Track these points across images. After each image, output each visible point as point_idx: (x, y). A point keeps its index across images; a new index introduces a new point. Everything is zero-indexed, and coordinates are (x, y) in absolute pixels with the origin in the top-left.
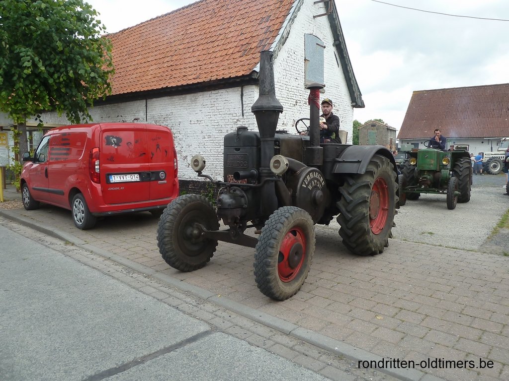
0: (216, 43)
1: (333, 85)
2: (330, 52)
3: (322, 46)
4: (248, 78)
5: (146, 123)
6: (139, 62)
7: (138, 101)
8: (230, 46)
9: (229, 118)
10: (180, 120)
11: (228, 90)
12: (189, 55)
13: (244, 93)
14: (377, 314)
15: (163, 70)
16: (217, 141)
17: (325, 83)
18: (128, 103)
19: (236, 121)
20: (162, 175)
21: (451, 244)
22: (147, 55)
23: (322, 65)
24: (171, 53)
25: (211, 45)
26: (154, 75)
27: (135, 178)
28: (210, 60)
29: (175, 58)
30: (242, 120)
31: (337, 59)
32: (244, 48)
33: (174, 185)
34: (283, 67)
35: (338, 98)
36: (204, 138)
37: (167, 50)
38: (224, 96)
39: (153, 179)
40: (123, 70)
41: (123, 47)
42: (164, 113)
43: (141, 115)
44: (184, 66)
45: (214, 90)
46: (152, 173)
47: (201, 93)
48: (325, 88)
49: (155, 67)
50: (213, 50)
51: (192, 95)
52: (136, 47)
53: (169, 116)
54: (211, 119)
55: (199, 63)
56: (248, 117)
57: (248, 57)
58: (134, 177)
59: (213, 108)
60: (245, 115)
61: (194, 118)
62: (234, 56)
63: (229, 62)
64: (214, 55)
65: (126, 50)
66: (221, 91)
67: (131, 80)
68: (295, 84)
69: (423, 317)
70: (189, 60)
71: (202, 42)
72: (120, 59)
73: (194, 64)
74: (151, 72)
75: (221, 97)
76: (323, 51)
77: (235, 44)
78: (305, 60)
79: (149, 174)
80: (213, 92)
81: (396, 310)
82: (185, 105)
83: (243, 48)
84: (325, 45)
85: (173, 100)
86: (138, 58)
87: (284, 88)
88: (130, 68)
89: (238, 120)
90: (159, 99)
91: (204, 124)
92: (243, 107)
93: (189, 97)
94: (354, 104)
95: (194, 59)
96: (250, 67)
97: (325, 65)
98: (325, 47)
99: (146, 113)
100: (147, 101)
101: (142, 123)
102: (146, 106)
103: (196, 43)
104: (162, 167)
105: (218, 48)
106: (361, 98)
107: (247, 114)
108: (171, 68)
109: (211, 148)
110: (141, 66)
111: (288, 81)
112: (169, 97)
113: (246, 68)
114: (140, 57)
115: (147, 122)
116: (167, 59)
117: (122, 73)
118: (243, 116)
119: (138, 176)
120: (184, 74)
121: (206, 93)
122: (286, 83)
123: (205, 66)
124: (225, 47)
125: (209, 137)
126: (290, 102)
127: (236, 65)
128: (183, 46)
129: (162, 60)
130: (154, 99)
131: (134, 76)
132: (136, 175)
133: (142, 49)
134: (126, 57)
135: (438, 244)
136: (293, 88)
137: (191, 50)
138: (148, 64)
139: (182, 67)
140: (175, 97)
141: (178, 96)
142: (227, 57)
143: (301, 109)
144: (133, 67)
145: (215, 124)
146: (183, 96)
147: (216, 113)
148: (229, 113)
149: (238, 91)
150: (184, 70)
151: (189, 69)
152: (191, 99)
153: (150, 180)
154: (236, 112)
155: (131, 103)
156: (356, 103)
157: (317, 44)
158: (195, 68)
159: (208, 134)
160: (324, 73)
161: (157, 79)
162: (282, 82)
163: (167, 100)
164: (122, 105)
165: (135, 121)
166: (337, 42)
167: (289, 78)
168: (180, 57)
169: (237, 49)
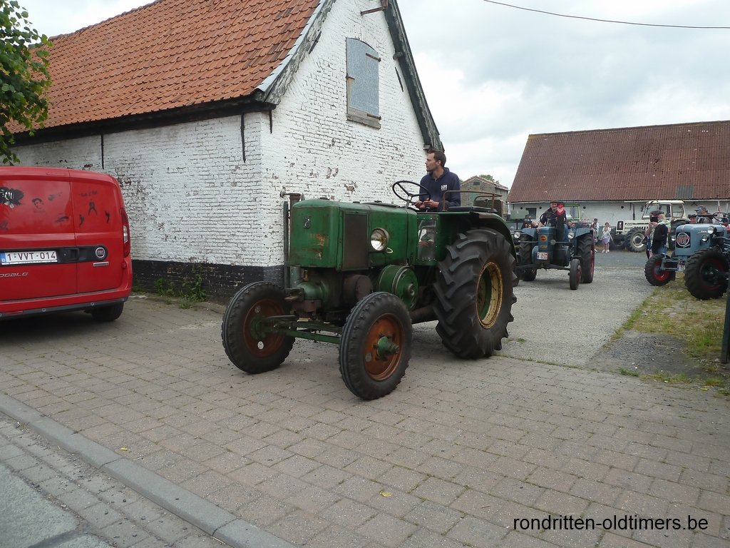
0: (212, 49)
1: (393, 118)
2: (388, 69)
3: (375, 58)
4: (249, 101)
5: (102, 171)
6: (97, 77)
7: (91, 138)
8: (231, 52)
9: (224, 164)
10: (153, 167)
11: (222, 120)
12: (170, 67)
13: (245, 124)
14: (384, 486)
15: (130, 88)
16: (207, 200)
17: (380, 114)
18: (75, 140)
19: (234, 168)
20: (99, 252)
21: (548, 358)
22: (111, 67)
23: (376, 86)
24: (146, 64)
25: (204, 51)
26: (115, 98)
27: (50, 257)
28: (200, 75)
29: (150, 71)
30: (243, 167)
31: (399, 79)
32: (250, 56)
33: (124, 269)
34: (309, 86)
35: (402, 138)
36: (189, 195)
37: (140, 59)
38: (217, 130)
39: (82, 259)
40: (72, 89)
41: (78, 55)
42: (128, 156)
43: (95, 159)
44: (161, 83)
45: (202, 119)
46: (81, 249)
47: (182, 125)
48: (381, 122)
49: (120, 84)
50: (206, 59)
51: (170, 127)
52: (96, 55)
53: (137, 161)
54: (197, 165)
55: (183, 79)
56: (253, 162)
57: (252, 70)
58: (46, 256)
59: (200, 148)
60: (247, 158)
61: (172, 164)
62: (234, 68)
63: (225, 77)
64: (207, 66)
65: (82, 59)
66: (211, 122)
67: (82, 105)
68: (332, 113)
69: (460, 489)
70: (170, 74)
71: (191, 47)
72: (70, 73)
73: (176, 80)
74: (113, 93)
75: (212, 131)
76: (377, 66)
77: (238, 50)
78: (347, 77)
79: (74, 251)
80: (201, 123)
81: (419, 479)
82: (160, 144)
83: (248, 57)
84: (380, 56)
85: (142, 135)
86: (97, 71)
87: (313, 119)
88: (84, 87)
89: (237, 167)
90: (122, 134)
91: (187, 173)
92: (244, 147)
93: (165, 130)
94: (428, 147)
95: (178, 73)
96: (253, 83)
97: (381, 87)
98: (380, 60)
99: (103, 155)
100: (105, 136)
101: (97, 172)
102: (102, 145)
103: (183, 49)
104: (99, 241)
105: (214, 56)
106: (438, 139)
107: (251, 158)
108: (142, 86)
109: (199, 211)
110: (100, 83)
111: (319, 108)
112: (136, 131)
113: (247, 86)
114: (101, 70)
115: (105, 171)
116: (138, 73)
117: (71, 95)
118: (244, 160)
119: (55, 255)
120: (158, 95)
121: (190, 124)
122: (316, 112)
123: (191, 84)
124: (223, 55)
125: (196, 193)
126: (323, 141)
127: (234, 81)
128: (164, 53)
129: (132, 74)
130: (114, 135)
131: (87, 99)
132: (51, 253)
133: (105, 57)
134: (80, 70)
135: (528, 357)
136: (327, 119)
137: (175, 60)
138: (110, 80)
139: (158, 84)
140: (145, 131)
141: (148, 130)
142: (224, 70)
143: (341, 152)
144: (89, 85)
145: (204, 173)
146: (157, 129)
147: (205, 156)
148: (224, 155)
149: (237, 121)
150: (161, 90)
151: (168, 88)
152: (168, 135)
153: (77, 261)
154: (234, 154)
155: (81, 141)
156: (431, 145)
157: (367, 54)
158: (176, 87)
159: (194, 189)
160: (380, 99)
161: (119, 102)
162: (308, 109)
163: (133, 136)
164: (67, 144)
165: (87, 169)
166: (400, 54)
167: (321, 104)
168: (157, 69)
169: (241, 58)
